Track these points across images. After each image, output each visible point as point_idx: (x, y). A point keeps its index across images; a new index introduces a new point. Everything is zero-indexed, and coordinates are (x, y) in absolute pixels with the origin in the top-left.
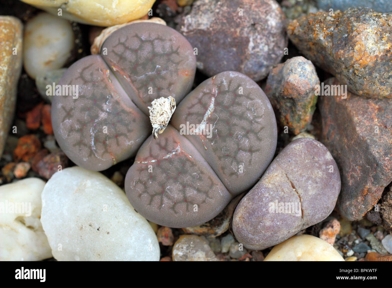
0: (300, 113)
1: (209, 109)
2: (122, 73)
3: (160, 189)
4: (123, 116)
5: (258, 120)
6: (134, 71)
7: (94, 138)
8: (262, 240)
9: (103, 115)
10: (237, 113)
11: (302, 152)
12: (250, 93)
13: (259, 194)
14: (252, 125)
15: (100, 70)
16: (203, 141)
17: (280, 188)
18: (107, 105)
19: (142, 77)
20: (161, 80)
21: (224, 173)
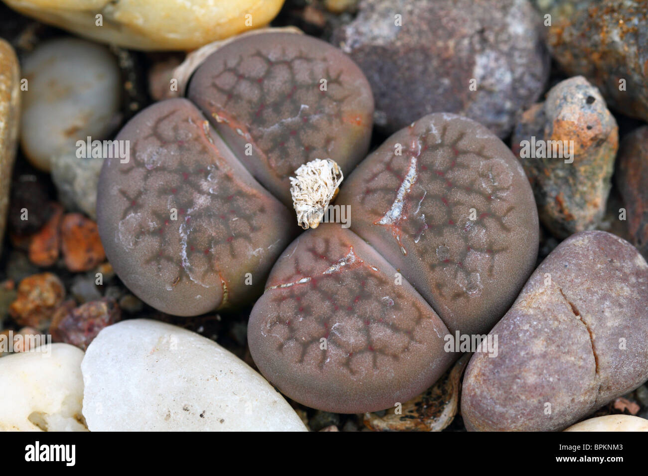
0: (585, 189)
1: (408, 178)
2: (233, 124)
3: (321, 329)
4: (240, 202)
5: (501, 194)
6: (257, 117)
7: (187, 245)
8: (521, 417)
9: (202, 201)
10: (461, 182)
11: (588, 250)
12: (483, 147)
13: (510, 327)
14: (490, 203)
15: (190, 120)
16: (398, 238)
17: (550, 314)
18: (209, 181)
19: (274, 128)
20: (310, 132)
21: (441, 294)
